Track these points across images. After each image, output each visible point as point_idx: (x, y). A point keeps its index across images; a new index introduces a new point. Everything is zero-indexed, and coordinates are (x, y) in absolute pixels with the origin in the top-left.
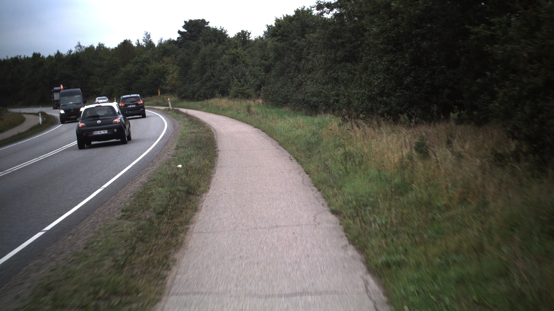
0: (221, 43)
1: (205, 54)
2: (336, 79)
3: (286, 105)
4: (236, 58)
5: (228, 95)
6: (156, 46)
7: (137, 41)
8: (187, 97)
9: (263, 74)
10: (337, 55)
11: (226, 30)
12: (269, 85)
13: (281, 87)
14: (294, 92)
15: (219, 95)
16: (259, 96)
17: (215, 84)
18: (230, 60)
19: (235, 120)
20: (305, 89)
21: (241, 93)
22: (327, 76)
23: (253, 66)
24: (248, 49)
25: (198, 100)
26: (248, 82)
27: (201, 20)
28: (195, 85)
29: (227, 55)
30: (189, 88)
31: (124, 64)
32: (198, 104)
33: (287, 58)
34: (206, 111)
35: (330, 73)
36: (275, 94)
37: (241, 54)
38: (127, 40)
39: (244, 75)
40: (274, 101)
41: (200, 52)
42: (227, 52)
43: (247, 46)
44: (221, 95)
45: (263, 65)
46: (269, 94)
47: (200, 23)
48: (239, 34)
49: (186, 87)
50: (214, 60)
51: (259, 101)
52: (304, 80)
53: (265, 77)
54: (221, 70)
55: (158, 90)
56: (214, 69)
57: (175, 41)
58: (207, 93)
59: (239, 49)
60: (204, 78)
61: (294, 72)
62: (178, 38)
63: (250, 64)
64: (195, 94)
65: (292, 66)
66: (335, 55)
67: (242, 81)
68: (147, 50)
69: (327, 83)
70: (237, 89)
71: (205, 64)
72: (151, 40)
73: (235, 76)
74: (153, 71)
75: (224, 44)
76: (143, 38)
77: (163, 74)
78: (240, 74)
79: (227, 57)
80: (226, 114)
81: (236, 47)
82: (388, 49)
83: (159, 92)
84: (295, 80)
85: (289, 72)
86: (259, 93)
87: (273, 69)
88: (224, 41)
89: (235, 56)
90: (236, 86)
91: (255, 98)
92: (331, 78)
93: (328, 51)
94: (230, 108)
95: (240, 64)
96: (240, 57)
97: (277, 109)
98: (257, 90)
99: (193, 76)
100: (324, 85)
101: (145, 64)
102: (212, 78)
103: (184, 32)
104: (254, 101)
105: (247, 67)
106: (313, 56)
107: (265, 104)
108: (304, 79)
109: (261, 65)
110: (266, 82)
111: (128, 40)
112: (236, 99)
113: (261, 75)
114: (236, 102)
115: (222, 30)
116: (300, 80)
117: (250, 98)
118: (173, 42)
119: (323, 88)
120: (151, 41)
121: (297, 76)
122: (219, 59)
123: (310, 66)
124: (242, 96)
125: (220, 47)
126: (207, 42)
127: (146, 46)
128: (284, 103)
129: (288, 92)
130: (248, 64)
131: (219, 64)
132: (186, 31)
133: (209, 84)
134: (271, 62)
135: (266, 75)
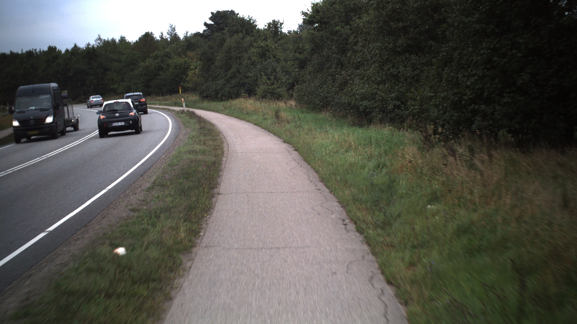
0: (249, 35)
1: (231, 46)
2: (396, 77)
3: (325, 108)
4: (266, 52)
5: (256, 94)
6: (181, 39)
7: (161, 34)
8: (210, 96)
9: (297, 70)
10: (397, 44)
11: (255, 20)
12: (304, 83)
13: (319, 86)
14: (337, 93)
15: (245, 94)
16: (291, 96)
17: (241, 82)
18: (259, 54)
19: (260, 128)
20: (352, 90)
21: (270, 93)
22: (384, 73)
23: (286, 61)
24: (279, 42)
25: (221, 100)
26: (279, 79)
27: (230, 12)
28: (219, 82)
29: (255, 48)
30: (212, 86)
31: (144, 59)
32: (220, 105)
33: (326, 49)
34: (228, 115)
35: (387, 68)
36: (312, 95)
37: (272, 47)
38: (148, 32)
39: (275, 71)
40: (310, 104)
41: (225, 45)
42: (255, 44)
43: (279, 37)
44: (248, 94)
45: (297, 59)
46: (304, 95)
47: (229, 14)
48: (269, 24)
49: (209, 84)
50: (240, 53)
51: (291, 103)
52: (350, 78)
53: (299, 74)
54: (248, 65)
55: (179, 87)
56: (240, 64)
57: (201, 33)
58: (231, 92)
59: (269, 41)
60: (228, 75)
61: (336, 68)
62: (204, 31)
63: (282, 58)
64: (219, 93)
65: (334, 60)
66: (395, 43)
67: (272, 78)
68: (171, 44)
69: (383, 82)
70: (266, 87)
71: (231, 59)
72: (176, 33)
73: (264, 72)
74: (174, 67)
75: (252, 35)
76: (168, 31)
77: (184, 69)
78: (270, 71)
79: (255, 50)
80: (250, 119)
81: (265, 39)
82: (487, 31)
83: (180, 90)
84: (338, 77)
85: (330, 68)
86: (291, 92)
87: (309, 63)
88: (252, 32)
89: (264, 50)
90: (264, 84)
91: (287, 99)
92: (389, 75)
93: (384, 39)
94: (255, 112)
95: (270, 59)
96: (271, 50)
97: (314, 115)
98: (289, 89)
99: (216, 72)
100: (378, 85)
101: (166, 58)
102: (237, 74)
103: (211, 25)
104: (286, 103)
105: (278, 63)
106: (363, 46)
107: (299, 106)
108: (349, 76)
109: (294, 59)
110: (301, 80)
111: (150, 32)
112: (264, 100)
113: (295, 72)
114: (263, 104)
115: (250, 20)
116: (344, 78)
117: (281, 99)
118: (199, 35)
119: (378, 89)
120: (175, 35)
121: (340, 72)
122: (246, 53)
123: (359, 60)
124: (272, 96)
125: (248, 38)
126: (232, 33)
127: (171, 39)
128: (323, 107)
129: (328, 93)
130: (279, 59)
131: (246, 58)
132: (213, 23)
133: (234, 81)
134: (306, 56)
135: (300, 71)
